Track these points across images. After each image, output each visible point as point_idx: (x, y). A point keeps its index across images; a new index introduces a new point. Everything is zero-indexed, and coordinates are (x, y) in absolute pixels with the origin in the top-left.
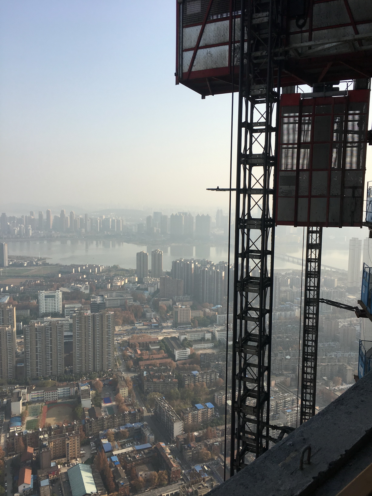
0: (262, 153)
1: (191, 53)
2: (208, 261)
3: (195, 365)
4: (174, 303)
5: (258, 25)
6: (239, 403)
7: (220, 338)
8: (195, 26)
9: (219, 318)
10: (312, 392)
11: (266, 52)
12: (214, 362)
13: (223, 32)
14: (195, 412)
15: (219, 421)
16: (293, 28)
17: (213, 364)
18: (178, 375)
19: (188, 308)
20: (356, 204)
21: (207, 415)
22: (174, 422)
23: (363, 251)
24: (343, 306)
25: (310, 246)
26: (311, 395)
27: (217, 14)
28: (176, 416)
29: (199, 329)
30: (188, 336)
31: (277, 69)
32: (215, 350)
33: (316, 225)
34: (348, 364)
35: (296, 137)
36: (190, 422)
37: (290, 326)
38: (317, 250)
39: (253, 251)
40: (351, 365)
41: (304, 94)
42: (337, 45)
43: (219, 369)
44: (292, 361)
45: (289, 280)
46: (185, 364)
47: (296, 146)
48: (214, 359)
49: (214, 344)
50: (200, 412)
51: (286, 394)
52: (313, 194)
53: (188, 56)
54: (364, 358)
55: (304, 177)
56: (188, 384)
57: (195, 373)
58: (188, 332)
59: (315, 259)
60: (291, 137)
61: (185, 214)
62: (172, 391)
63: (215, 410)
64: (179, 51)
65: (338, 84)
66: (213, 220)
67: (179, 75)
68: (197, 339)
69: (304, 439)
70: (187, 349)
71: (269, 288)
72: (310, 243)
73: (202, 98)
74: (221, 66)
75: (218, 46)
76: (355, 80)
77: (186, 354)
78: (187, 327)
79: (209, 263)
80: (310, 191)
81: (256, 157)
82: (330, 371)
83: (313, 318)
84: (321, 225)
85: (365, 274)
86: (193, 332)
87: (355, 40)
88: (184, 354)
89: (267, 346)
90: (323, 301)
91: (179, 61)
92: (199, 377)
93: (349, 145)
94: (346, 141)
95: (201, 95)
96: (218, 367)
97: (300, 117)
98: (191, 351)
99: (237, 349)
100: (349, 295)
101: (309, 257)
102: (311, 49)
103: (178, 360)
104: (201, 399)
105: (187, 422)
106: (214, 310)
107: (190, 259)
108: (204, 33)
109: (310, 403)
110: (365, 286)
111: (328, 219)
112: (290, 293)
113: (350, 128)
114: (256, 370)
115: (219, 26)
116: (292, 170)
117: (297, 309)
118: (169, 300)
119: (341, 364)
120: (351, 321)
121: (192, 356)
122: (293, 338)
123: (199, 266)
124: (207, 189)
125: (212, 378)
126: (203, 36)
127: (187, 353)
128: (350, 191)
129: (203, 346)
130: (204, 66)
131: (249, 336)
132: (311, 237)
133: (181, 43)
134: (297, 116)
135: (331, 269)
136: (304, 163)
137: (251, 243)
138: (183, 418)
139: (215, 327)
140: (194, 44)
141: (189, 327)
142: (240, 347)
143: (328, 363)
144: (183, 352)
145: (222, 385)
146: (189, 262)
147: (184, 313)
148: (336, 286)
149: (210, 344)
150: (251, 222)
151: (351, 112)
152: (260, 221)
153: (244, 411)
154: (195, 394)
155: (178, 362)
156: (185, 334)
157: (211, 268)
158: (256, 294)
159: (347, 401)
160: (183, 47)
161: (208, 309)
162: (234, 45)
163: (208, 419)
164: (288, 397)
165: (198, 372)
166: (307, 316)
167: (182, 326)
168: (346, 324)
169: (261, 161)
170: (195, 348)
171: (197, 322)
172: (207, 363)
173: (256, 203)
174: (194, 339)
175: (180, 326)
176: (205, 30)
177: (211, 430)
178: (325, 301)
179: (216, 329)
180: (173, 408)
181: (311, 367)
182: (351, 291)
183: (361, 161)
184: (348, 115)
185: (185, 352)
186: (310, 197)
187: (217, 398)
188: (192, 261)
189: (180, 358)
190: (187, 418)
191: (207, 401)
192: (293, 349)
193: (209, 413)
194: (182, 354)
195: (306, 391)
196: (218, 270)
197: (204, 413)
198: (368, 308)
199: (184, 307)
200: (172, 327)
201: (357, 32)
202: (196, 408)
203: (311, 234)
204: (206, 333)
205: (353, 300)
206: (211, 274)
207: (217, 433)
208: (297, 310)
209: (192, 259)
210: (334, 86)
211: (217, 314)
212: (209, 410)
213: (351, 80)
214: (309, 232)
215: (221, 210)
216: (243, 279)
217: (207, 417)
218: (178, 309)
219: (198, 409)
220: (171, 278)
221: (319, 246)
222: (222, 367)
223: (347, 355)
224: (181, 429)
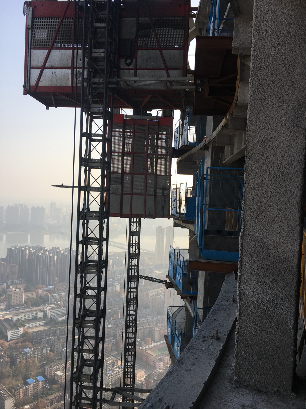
0: (100, 158)
1: (38, 71)
2: (42, 247)
3: (27, 343)
4: (8, 287)
5: (96, 58)
6: (78, 373)
7: (52, 316)
8: (42, 49)
9: (51, 297)
10: (132, 354)
11: (102, 80)
12: (45, 338)
13: (67, 58)
14: (26, 386)
15: (49, 392)
16: (123, 65)
17: (45, 339)
18: (10, 354)
19: (21, 291)
20: (165, 201)
21: (38, 388)
22: (6, 399)
23: (166, 236)
24: (156, 280)
25: (131, 234)
26: (132, 357)
27: (60, 43)
28: (8, 394)
29: (32, 309)
30: (21, 317)
31: (111, 94)
32: (46, 327)
33: (136, 216)
34: (156, 326)
35: (121, 147)
36: (21, 397)
37: (112, 299)
38: (137, 237)
39: (91, 239)
40: (158, 326)
41: (127, 115)
42: (155, 83)
43: (50, 344)
44: (113, 329)
45: (111, 261)
46: (17, 343)
47: (121, 154)
48: (46, 335)
49: (45, 321)
50: (31, 386)
51: (107, 358)
52: (134, 192)
53: (35, 73)
54: (171, 321)
55: (127, 179)
56: (20, 362)
57: (27, 350)
58: (21, 313)
59: (136, 244)
60: (117, 147)
61: (21, 205)
62: (4, 370)
63: (46, 382)
64: (27, 67)
65: (151, 111)
66: (47, 211)
67: (26, 87)
68: (29, 318)
69: (160, 399)
70: (19, 329)
71: (104, 269)
72: (132, 231)
73: (46, 109)
74: (64, 85)
75: (62, 69)
76: (163, 110)
77: (19, 334)
78: (21, 308)
79: (42, 248)
80: (132, 190)
81: (95, 162)
82: (142, 333)
83: (134, 292)
84: (140, 216)
85: (171, 254)
86: (26, 312)
87: (168, 81)
88: (16, 334)
89: (102, 319)
90: (142, 277)
91: (27, 76)
92: (30, 353)
93: (159, 156)
94: (157, 154)
95: (45, 106)
96: (49, 343)
97: (124, 132)
98: (24, 330)
99: (77, 325)
100: (156, 271)
101: (131, 242)
102: (136, 83)
103: (10, 340)
104: (33, 374)
105: (18, 397)
106: (46, 291)
107: (25, 245)
108: (50, 57)
109: (131, 364)
110: (171, 263)
111: (145, 212)
112: (112, 272)
113: (159, 144)
114: (93, 342)
115: (63, 53)
116: (118, 173)
117: (117, 284)
118: (3, 284)
119: (151, 326)
120: (157, 291)
121: (25, 334)
122: (114, 309)
123: (33, 251)
124: (52, 186)
125: (43, 353)
126: (49, 59)
127: (20, 332)
128: (161, 191)
129: (35, 325)
130: (49, 83)
131: (86, 312)
132: (132, 226)
133: (29, 61)
134: (121, 132)
135: (143, 251)
136: (127, 168)
137: (89, 232)
138: (14, 394)
139: (47, 306)
140: (41, 64)
141: (22, 308)
142: (79, 322)
143: (141, 327)
144: (16, 332)
145: (52, 358)
146: (24, 249)
147: (18, 295)
148: (147, 264)
149: (42, 322)
150: (91, 214)
151: (160, 133)
152: (98, 214)
153: (81, 380)
154: (26, 370)
155: (11, 342)
156: (18, 315)
157: (45, 253)
158: (93, 275)
159: (185, 360)
160: (31, 65)
161: (41, 290)
162: (77, 70)
163: (39, 391)
164: (109, 361)
165: (30, 350)
166: (130, 290)
167: (15, 308)
168: (154, 293)
169: (99, 165)
170: (28, 327)
171: (30, 303)
172: (39, 339)
173: (95, 199)
174: (26, 319)
175: (13, 308)
176: (51, 54)
177: (41, 402)
178: (143, 277)
179: (48, 308)
180: (4, 387)
181: (132, 333)
182: (158, 267)
183: (168, 169)
184: (158, 134)
185: (18, 331)
186: (132, 194)
187: (48, 371)
188: (27, 248)
189: (13, 338)
190: (18, 393)
191: (38, 374)
192: (114, 319)
193: (40, 386)
194: (14, 334)
195: (128, 353)
196: (51, 255)
197: (35, 386)
198: (174, 281)
199: (17, 290)
200: (5, 310)
201: (169, 76)
202: (27, 383)
203: (132, 224)
204: (38, 312)
205: (159, 274)
206: (44, 258)
207: (47, 403)
208: (117, 286)
209: (27, 246)
210: (148, 112)
211: (49, 294)
212: (40, 383)
213: (160, 110)
214: (131, 222)
215: (55, 203)
216: (84, 263)
217: (38, 389)
218: (12, 292)
219: (29, 384)
220: (6, 264)
221: (138, 233)
222: (52, 342)
223: (155, 319)
224: (13, 405)
